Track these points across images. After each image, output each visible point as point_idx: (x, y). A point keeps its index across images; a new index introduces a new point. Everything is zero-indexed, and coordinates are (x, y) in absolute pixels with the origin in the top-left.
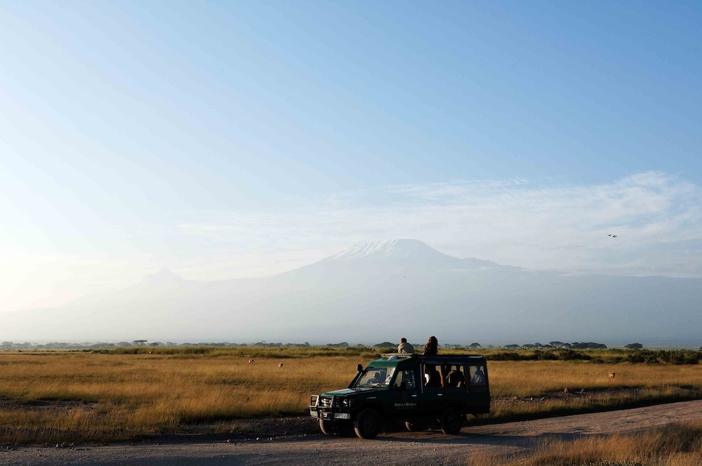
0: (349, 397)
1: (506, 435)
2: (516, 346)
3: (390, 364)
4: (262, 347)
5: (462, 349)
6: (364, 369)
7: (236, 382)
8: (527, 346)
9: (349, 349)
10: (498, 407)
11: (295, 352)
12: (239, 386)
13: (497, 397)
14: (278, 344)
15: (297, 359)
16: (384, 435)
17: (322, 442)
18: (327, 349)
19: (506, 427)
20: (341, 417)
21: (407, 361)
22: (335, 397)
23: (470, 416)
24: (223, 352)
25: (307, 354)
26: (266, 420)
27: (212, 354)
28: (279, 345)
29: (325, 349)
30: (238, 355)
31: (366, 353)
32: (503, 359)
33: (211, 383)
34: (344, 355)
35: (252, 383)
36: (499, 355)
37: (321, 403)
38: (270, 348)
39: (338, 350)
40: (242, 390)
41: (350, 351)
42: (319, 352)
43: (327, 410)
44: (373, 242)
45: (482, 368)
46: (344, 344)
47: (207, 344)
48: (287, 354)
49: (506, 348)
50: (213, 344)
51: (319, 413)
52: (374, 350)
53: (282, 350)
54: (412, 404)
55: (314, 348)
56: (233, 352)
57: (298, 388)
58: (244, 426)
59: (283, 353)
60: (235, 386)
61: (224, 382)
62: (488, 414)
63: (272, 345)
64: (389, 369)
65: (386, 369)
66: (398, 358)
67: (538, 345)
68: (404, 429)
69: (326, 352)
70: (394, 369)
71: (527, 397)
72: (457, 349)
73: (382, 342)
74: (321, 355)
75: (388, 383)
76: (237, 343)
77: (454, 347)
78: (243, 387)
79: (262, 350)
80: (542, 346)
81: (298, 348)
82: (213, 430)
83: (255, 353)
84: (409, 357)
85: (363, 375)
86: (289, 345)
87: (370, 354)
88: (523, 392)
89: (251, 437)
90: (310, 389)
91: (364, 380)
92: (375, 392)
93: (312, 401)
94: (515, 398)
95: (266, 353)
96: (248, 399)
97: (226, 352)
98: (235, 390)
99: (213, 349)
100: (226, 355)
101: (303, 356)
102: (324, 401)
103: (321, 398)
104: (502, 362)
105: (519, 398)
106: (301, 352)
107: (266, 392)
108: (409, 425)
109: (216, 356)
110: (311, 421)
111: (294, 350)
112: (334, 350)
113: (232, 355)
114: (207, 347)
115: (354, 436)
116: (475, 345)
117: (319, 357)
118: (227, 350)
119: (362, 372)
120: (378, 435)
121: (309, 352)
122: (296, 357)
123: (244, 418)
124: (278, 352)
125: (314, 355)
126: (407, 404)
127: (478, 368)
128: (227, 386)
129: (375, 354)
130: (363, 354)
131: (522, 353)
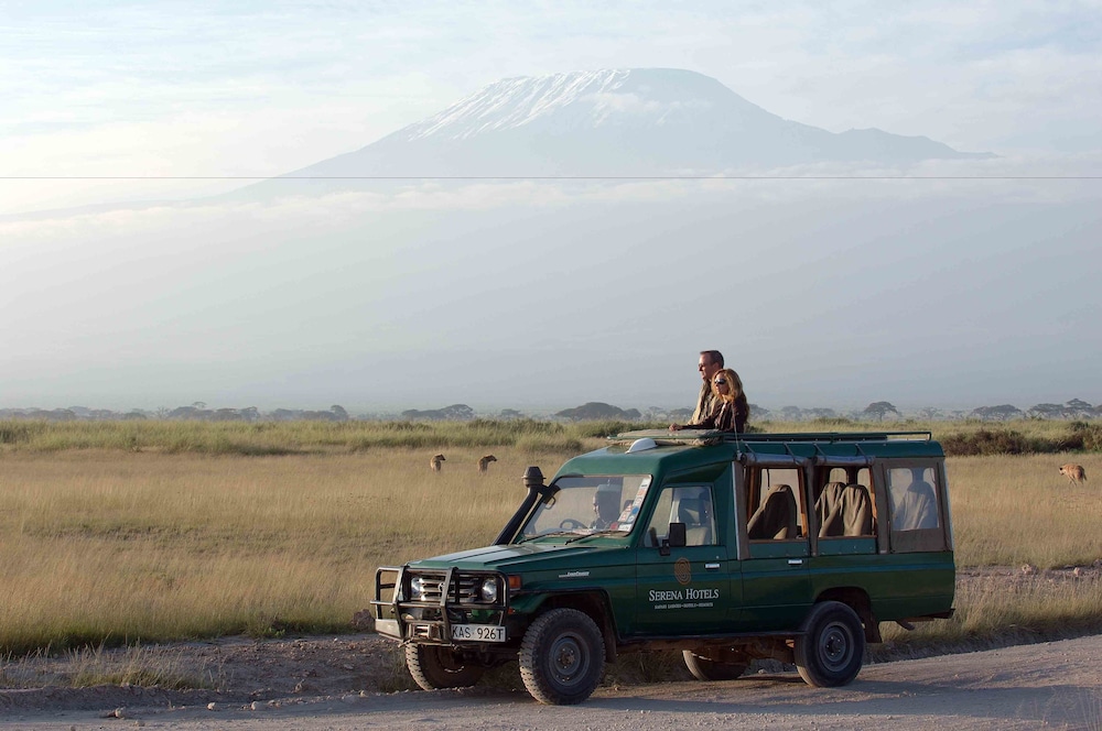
0: (502, 572)
1: (1004, 684)
2: (1008, 409)
3: (634, 465)
4: (196, 421)
5: (841, 421)
6: (547, 483)
7: (124, 531)
8: (1043, 408)
9: (479, 423)
10: (975, 599)
11: (303, 436)
12: (136, 543)
13: (970, 567)
14: (244, 410)
15: (311, 458)
16: (613, 691)
17: (420, 716)
18: (407, 426)
19: (1003, 660)
20: (475, 637)
21: (693, 455)
22: (456, 574)
23: (888, 629)
24: (73, 437)
25: (343, 443)
26: (232, 647)
27: (37, 441)
28: (248, 413)
29: (400, 427)
30: (120, 446)
31: (535, 437)
32: (976, 451)
33: (45, 531)
34: (460, 443)
35: (175, 533)
36: (961, 439)
37: (408, 593)
38: (221, 424)
39: (441, 427)
40: (143, 554)
41: (483, 433)
42: (380, 435)
43: (429, 614)
44: (551, 80)
45: (929, 476)
46: (459, 410)
47: (19, 413)
48: (277, 443)
49: (978, 416)
50: (38, 413)
51: (404, 626)
52: (560, 428)
53: (260, 428)
54: (705, 593)
55: (364, 422)
56: (104, 435)
57: (325, 548)
58: (166, 664)
59: (266, 439)
60: (122, 544)
61: (87, 530)
62: (942, 622)
63: (225, 414)
64: (628, 481)
65: (620, 482)
66: (660, 445)
67: (1077, 405)
68: (677, 673)
69: (403, 434)
70: (647, 482)
71: (1061, 568)
72: (823, 421)
73: (583, 403)
74: (387, 444)
75: (627, 528)
76: (114, 409)
77: (814, 416)
78: (148, 545)
79: (197, 429)
80: (1091, 410)
81: (311, 424)
82: (64, 677)
83: (174, 440)
84: (697, 443)
85: (545, 500)
86: (281, 414)
87: (545, 438)
88: (1048, 550)
89: (189, 701)
90: (364, 551)
91: (548, 519)
92: (583, 555)
93: (379, 587)
94: (1026, 569)
95: (211, 438)
96: (170, 582)
97: (84, 437)
98: (126, 556)
99: (42, 428)
100: (83, 445)
101: (328, 448)
102: (418, 586)
103: (408, 577)
104: (973, 459)
105: (1036, 571)
106: (322, 436)
107: (225, 558)
108: (697, 661)
109: (51, 450)
110: (377, 650)
111: (299, 430)
112: (426, 428)
113: (101, 445)
114: (21, 422)
115: (522, 696)
116: (880, 408)
117: (383, 451)
118: (86, 430)
119: (541, 491)
120: (598, 693)
121: (348, 435)
122: (306, 453)
123: (161, 642)
124: (247, 437)
125: (367, 445)
126: (691, 594)
127: (918, 477)
128: (98, 543)
129: (561, 439)
130: (523, 439)
131: (1033, 432)
